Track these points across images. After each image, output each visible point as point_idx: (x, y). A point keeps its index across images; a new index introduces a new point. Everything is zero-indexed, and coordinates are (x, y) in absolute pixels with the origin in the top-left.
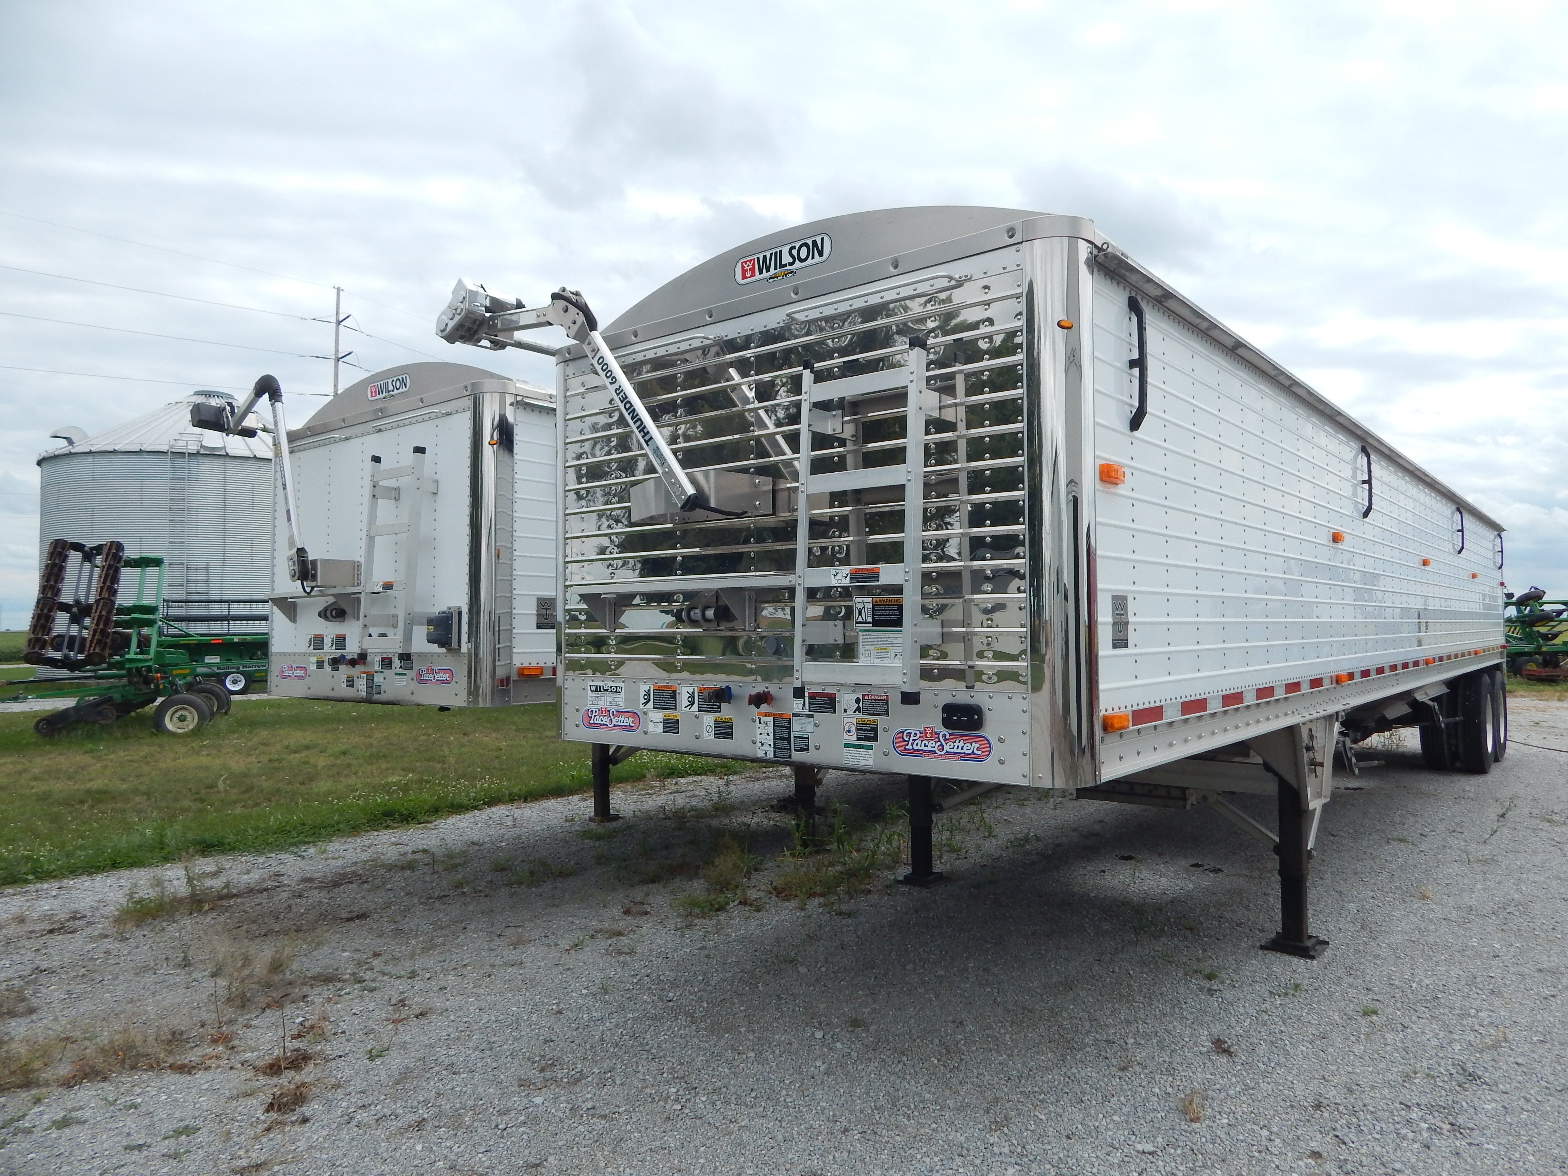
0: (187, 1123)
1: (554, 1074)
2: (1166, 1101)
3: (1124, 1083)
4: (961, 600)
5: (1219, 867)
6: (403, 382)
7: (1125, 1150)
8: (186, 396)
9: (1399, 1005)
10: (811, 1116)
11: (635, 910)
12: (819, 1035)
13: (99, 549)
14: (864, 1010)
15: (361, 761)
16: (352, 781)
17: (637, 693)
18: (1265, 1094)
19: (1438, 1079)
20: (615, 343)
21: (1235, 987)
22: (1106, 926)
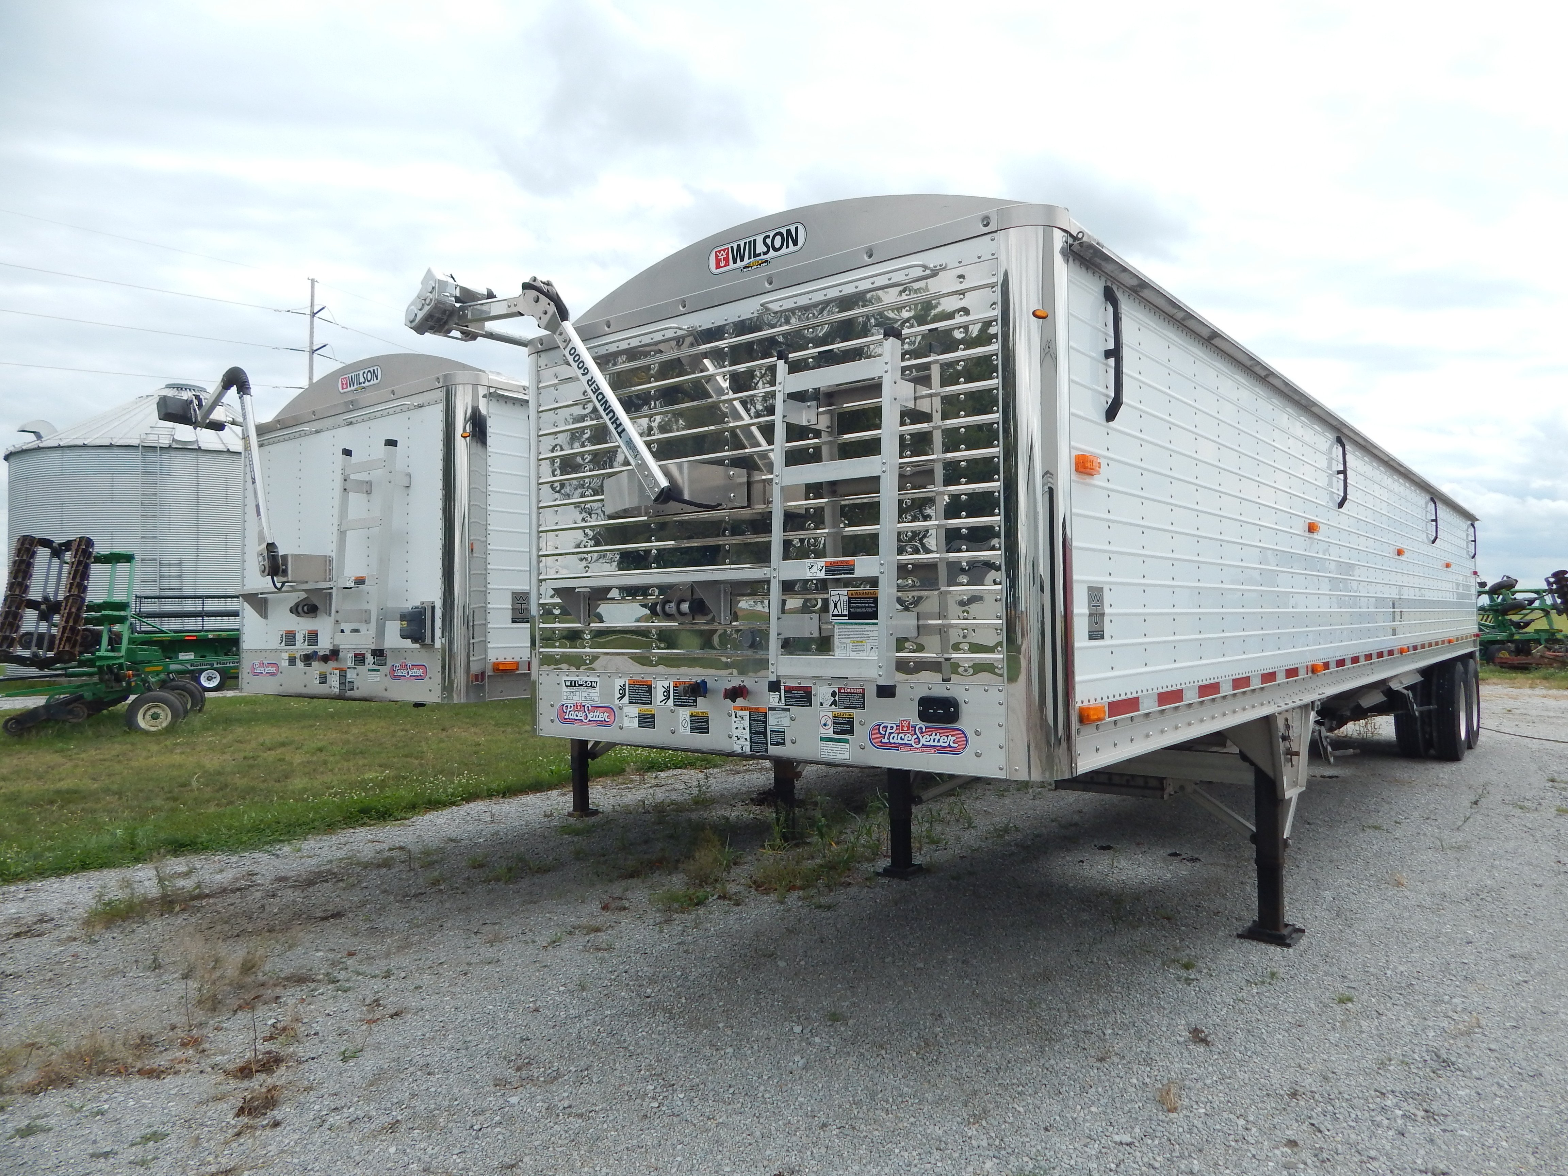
0: (155, 1128)
1: (530, 1073)
2: (1144, 1091)
3: (1102, 1074)
4: (936, 593)
5: (1197, 856)
6: (374, 374)
7: (1103, 1141)
8: (157, 388)
9: (1374, 992)
10: (790, 1112)
11: (613, 905)
12: (798, 1029)
13: (67, 545)
14: (843, 1004)
15: (338, 758)
16: (328, 778)
17: (613, 687)
18: (1242, 1083)
19: (1412, 1066)
20: (587, 333)
21: (1211, 975)
22: (1085, 916)
